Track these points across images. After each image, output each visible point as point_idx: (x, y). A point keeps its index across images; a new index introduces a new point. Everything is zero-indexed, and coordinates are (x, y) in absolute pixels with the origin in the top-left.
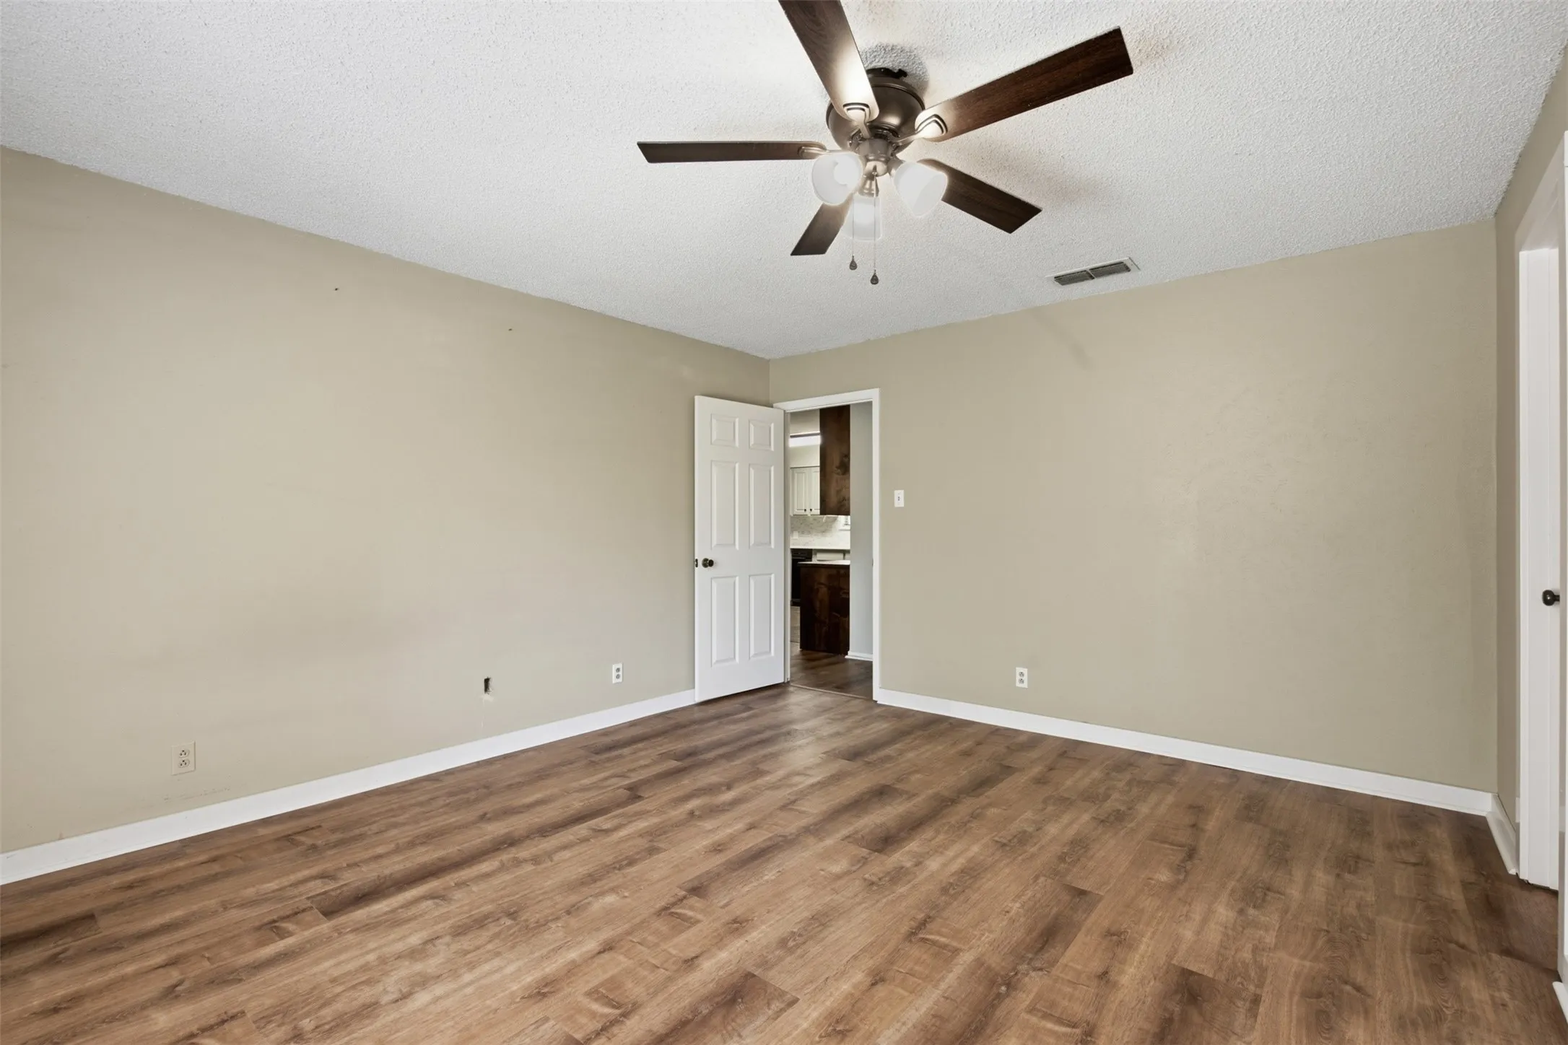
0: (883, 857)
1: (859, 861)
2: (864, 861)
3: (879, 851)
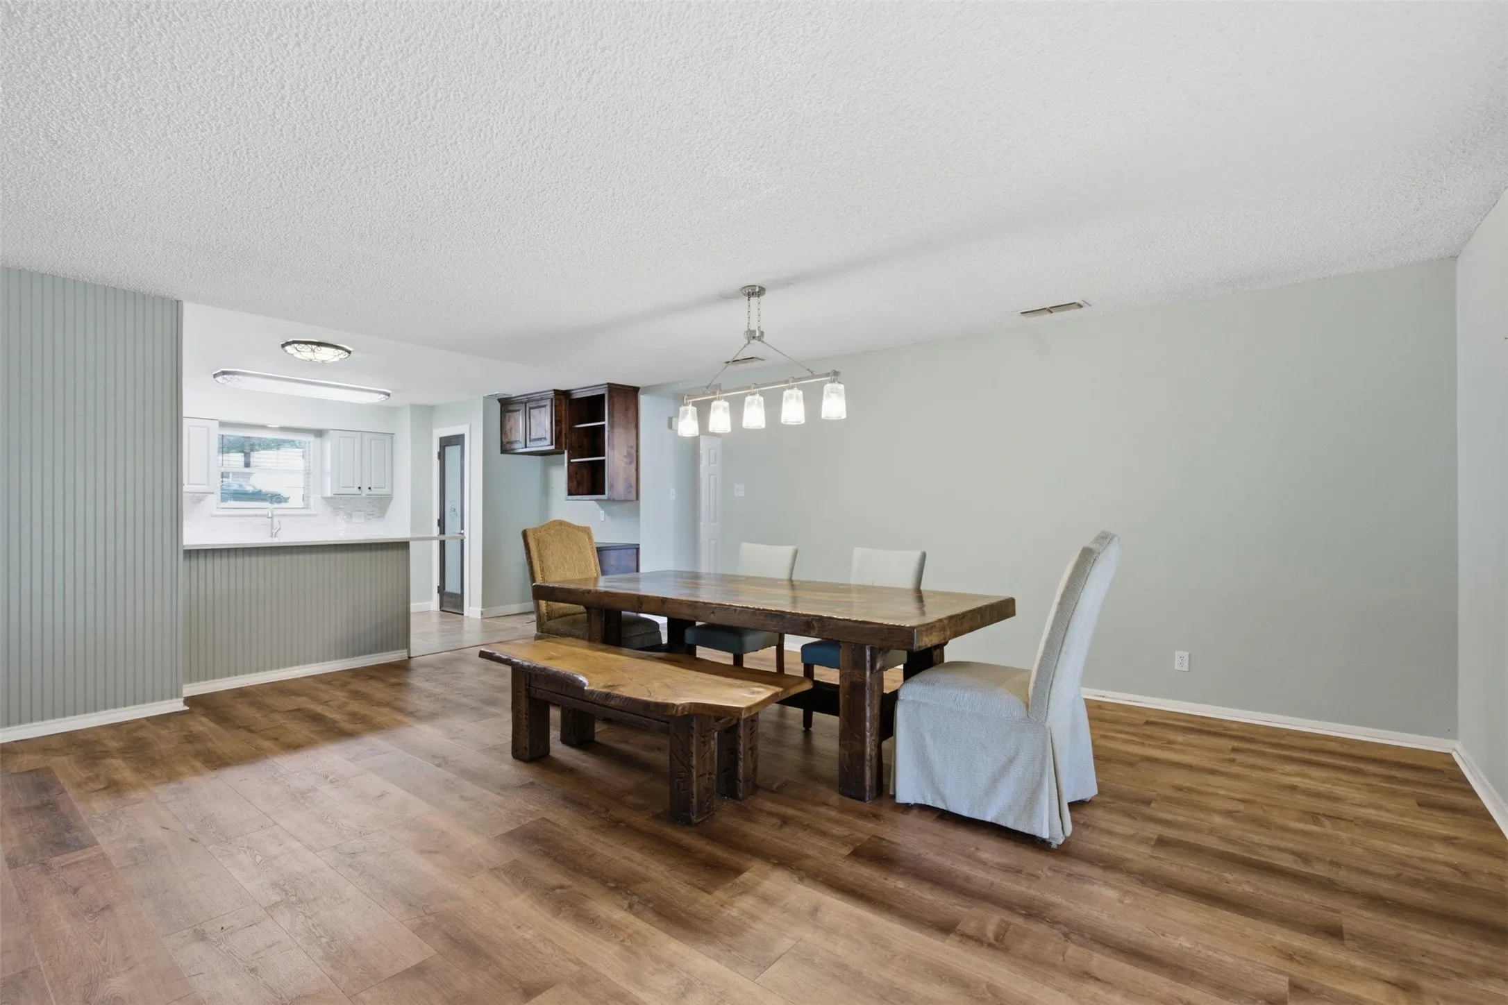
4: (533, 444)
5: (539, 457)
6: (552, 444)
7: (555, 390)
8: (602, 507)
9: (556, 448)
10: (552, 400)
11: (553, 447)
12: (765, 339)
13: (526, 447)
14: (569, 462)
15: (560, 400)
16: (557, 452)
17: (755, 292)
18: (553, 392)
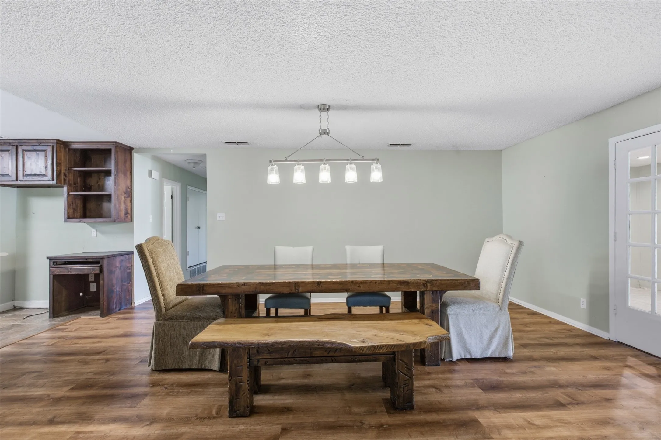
4: (25, 179)
5: (16, 189)
6: (53, 180)
7: (57, 140)
8: (94, 227)
9: (57, 183)
10: (53, 146)
11: (54, 182)
12: (329, 135)
13: (17, 180)
14: (68, 195)
15: (60, 147)
16: (59, 186)
17: (324, 108)
18: (56, 141)
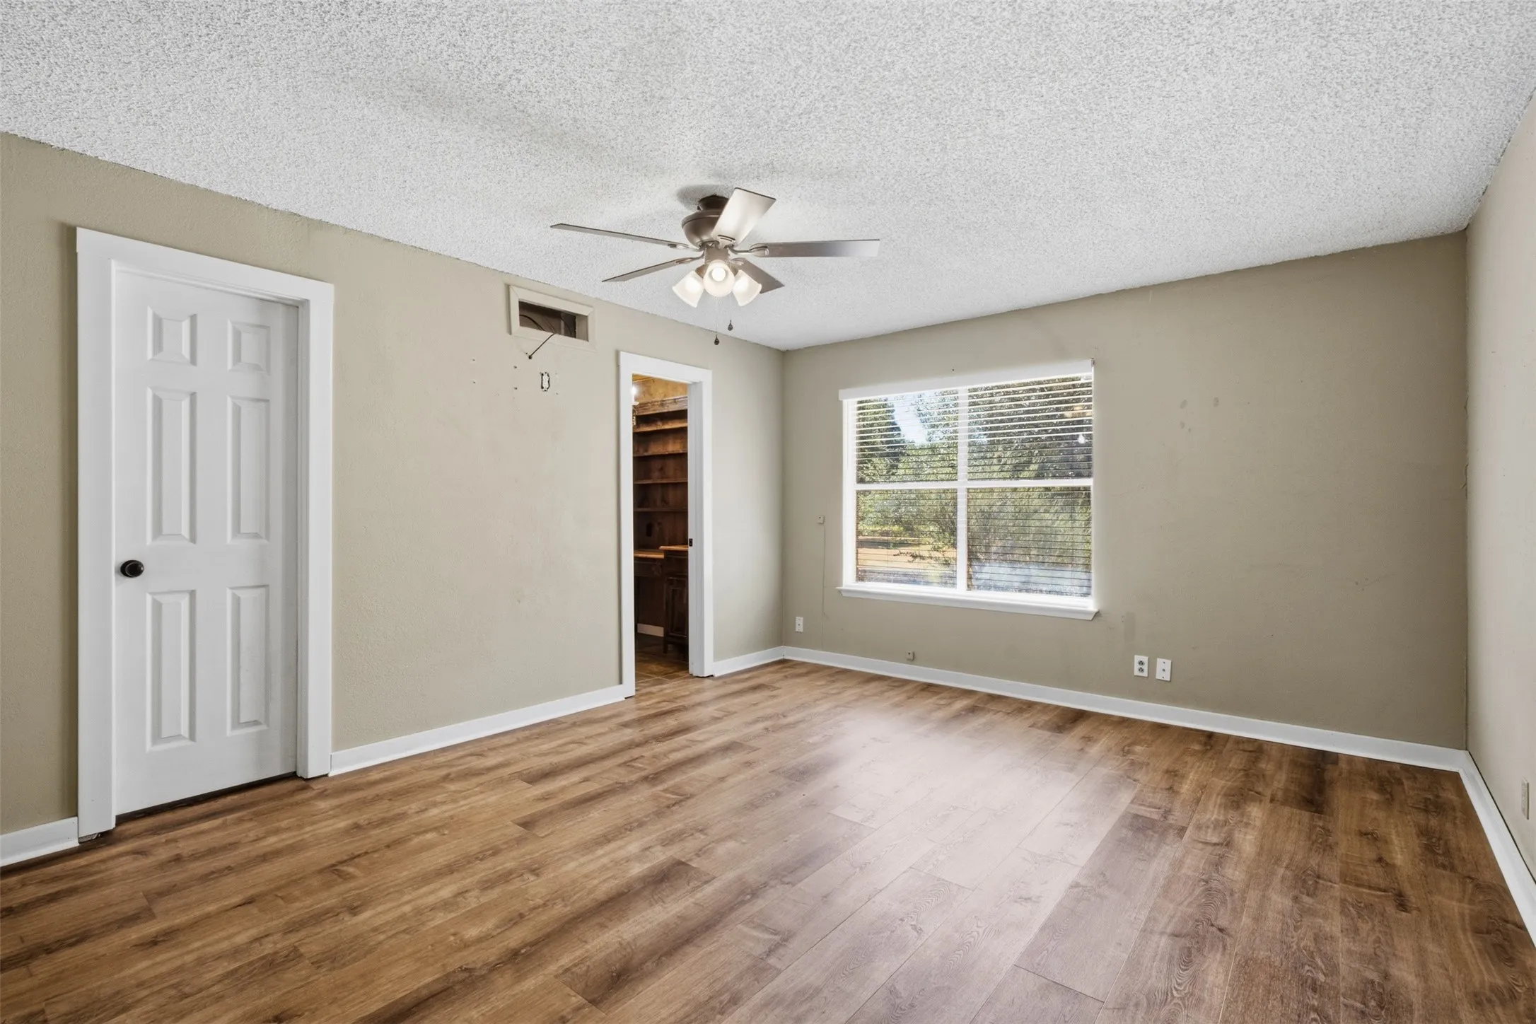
0: (677, 857)
1: (705, 852)
2: (699, 853)
3: (680, 863)
